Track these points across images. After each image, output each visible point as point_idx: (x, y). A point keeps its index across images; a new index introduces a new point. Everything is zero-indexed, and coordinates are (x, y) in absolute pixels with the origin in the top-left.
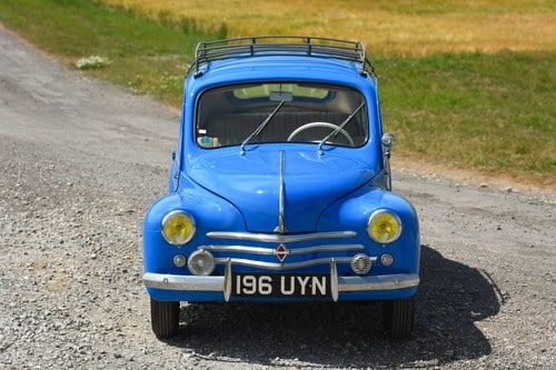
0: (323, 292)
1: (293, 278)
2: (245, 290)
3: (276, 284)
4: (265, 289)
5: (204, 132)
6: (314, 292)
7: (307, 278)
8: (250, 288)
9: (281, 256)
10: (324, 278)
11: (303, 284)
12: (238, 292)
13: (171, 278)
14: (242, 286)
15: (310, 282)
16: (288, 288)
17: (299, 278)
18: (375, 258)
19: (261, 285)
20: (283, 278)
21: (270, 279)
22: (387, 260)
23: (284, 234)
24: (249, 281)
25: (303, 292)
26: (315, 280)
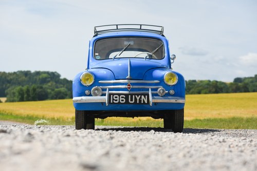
0: (146, 102)
1: (134, 96)
2: (114, 101)
3: (127, 98)
4: (122, 100)
5: (98, 54)
6: (142, 102)
7: (140, 96)
8: (116, 100)
9: (129, 88)
10: (146, 96)
11: (138, 98)
12: (112, 102)
13: (84, 98)
14: (113, 100)
15: (141, 98)
16: (132, 100)
17: (136, 96)
18: (167, 92)
19: (121, 99)
20: (130, 96)
21: (124, 97)
22: (172, 92)
23: (130, 79)
24: (116, 97)
25: (138, 102)
26: (143, 97)
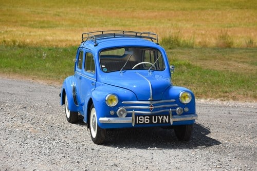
0: (167, 122)
1: (157, 117)
2: (140, 122)
3: (151, 119)
4: (147, 121)
5: (104, 66)
6: (164, 122)
7: (162, 116)
8: (142, 121)
9: (152, 109)
10: (168, 117)
11: (160, 119)
12: (137, 123)
13: (111, 119)
14: (139, 120)
15: (163, 118)
16: (155, 121)
17: (159, 117)
19: (146, 120)
20: (153, 117)
21: (149, 117)
22: (186, 110)
23: (152, 101)
24: (141, 118)
25: (160, 122)
26: (165, 117)
